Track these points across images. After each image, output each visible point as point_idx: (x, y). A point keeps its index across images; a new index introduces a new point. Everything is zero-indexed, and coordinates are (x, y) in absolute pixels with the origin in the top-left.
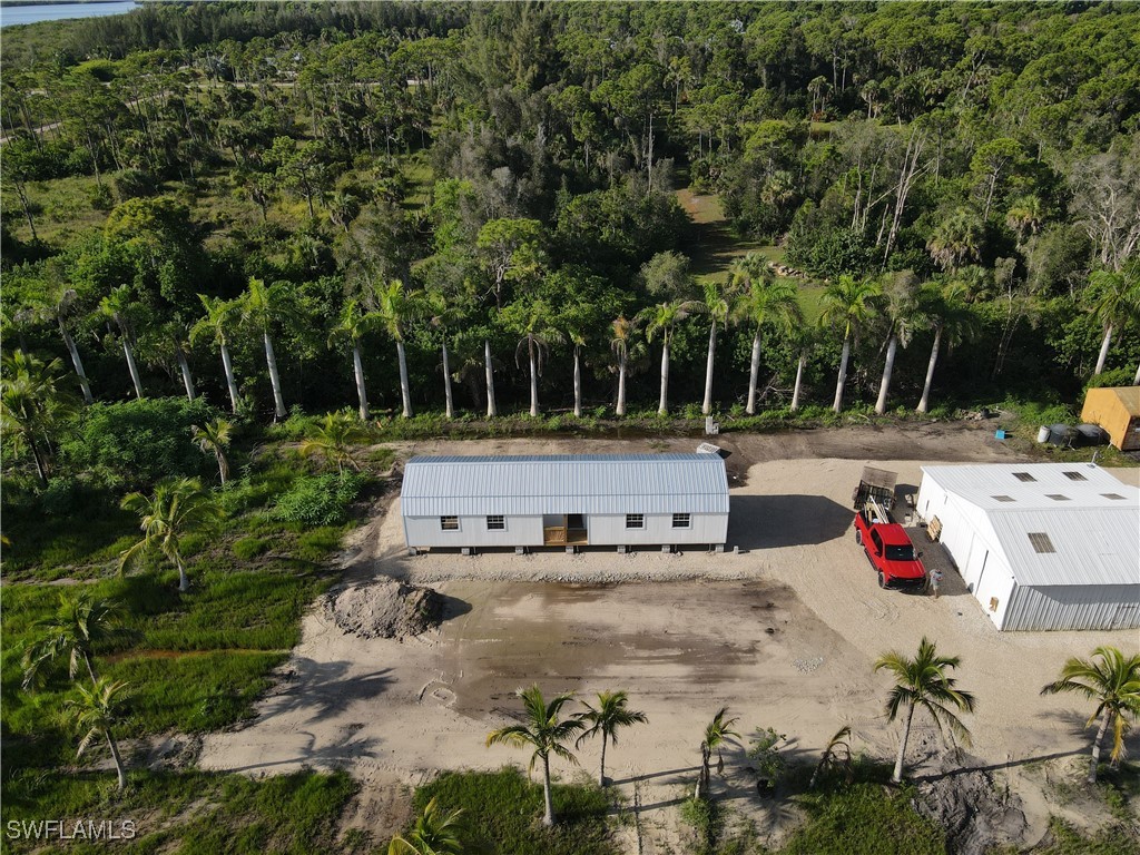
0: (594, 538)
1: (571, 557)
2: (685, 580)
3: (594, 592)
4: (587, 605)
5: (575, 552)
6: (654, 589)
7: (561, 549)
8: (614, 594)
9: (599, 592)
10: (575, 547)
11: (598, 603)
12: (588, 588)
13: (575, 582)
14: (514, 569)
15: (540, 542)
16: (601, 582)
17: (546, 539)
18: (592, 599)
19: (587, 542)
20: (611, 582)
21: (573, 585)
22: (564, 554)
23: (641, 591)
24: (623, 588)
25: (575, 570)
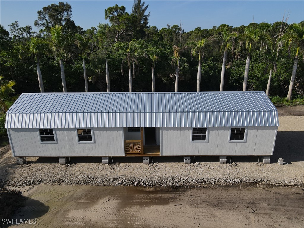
0: (166, 150)
1: (147, 166)
2: (247, 185)
3: (167, 196)
4: (161, 208)
5: (150, 162)
6: (222, 194)
7: (139, 159)
8: (185, 197)
9: (171, 196)
10: (150, 158)
11: (171, 206)
12: (162, 191)
13: (150, 186)
14: (98, 175)
15: (122, 154)
16: (173, 186)
17: (126, 150)
18: (165, 202)
19: (160, 154)
20: (181, 187)
21: (148, 189)
22: (141, 164)
23: (211, 194)
24: (193, 192)
25: (149, 176)
